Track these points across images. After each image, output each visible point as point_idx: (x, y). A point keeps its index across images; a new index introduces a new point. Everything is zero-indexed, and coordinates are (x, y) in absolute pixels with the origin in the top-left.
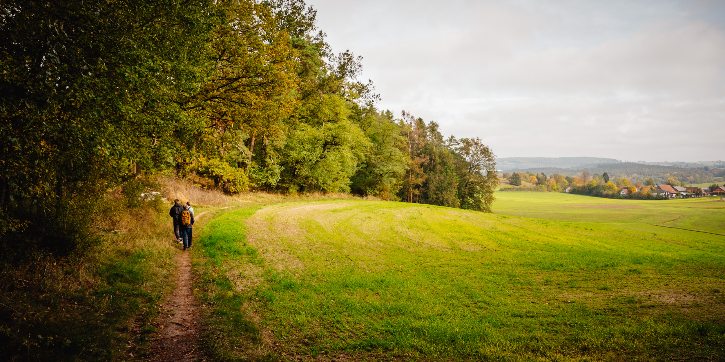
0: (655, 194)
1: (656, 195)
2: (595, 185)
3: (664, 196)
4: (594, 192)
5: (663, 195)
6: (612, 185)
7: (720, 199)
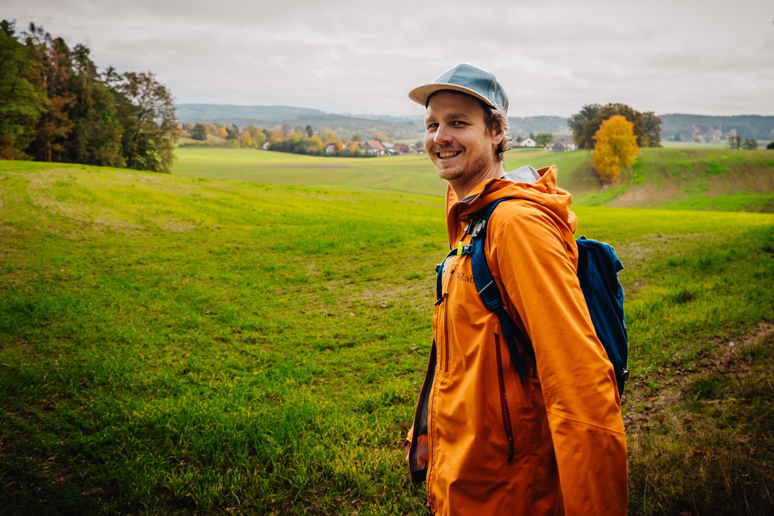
0: (363, 151)
1: (365, 153)
2: (297, 140)
4: (297, 148)
5: (371, 153)
6: (318, 141)
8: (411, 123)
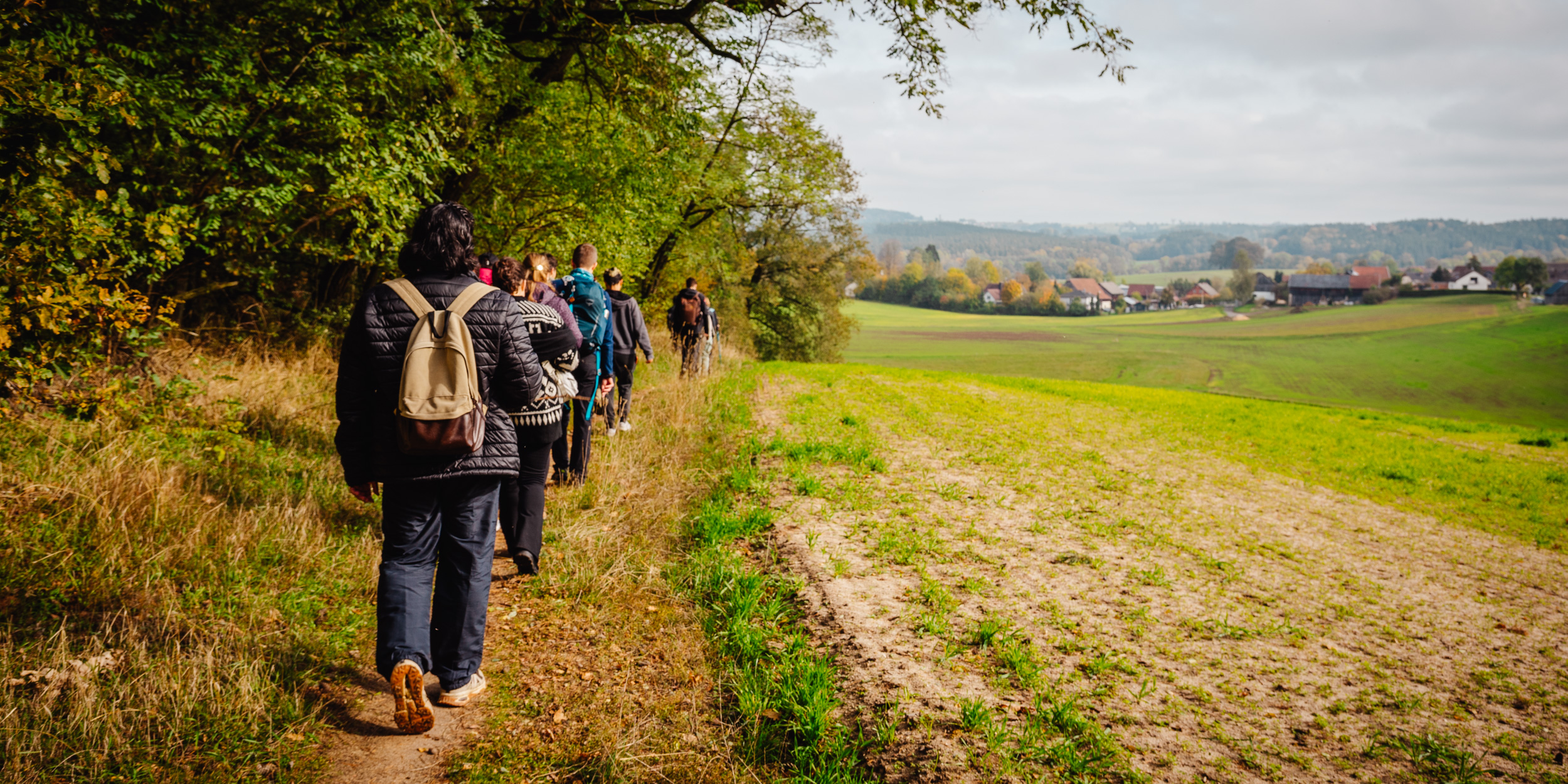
0: (1065, 302)
1: (1070, 306)
2: (920, 277)
3: (1089, 308)
4: (919, 295)
5: (1085, 305)
6: (962, 278)
7: (1219, 315)
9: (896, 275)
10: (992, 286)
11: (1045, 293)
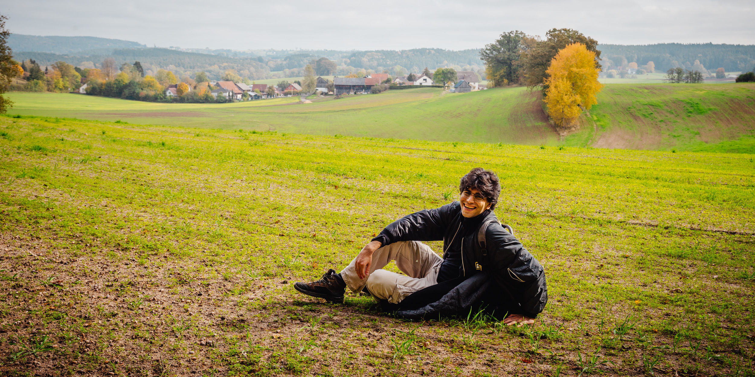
0: (214, 95)
1: (217, 97)
2: (127, 81)
3: (227, 98)
4: (126, 92)
5: (226, 97)
6: (153, 81)
7: (297, 101)
8: (260, 59)
9: (112, 79)
10: (172, 86)
11: (202, 90)
